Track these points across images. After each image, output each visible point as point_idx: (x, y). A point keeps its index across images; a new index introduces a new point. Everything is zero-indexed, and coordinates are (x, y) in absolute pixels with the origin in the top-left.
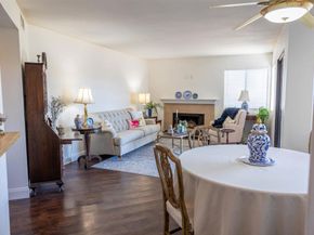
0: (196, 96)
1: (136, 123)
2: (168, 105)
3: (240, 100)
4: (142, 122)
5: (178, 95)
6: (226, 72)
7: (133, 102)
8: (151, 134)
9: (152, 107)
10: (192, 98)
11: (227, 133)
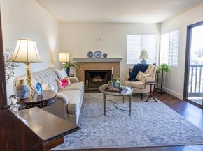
0: (105, 55)
1: (65, 82)
4: (69, 81)
5: (90, 54)
6: (128, 36)
9: (71, 65)
10: (102, 58)
11: (151, 85)
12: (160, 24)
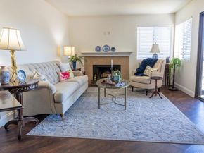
0: (113, 49)
1: (66, 75)
2: (88, 58)
3: (151, 52)
4: (71, 74)
5: (98, 49)
6: (138, 29)
7: (58, 55)
8: (83, 85)
9: (77, 59)
10: (110, 51)
11: (156, 80)
12: (174, 14)
